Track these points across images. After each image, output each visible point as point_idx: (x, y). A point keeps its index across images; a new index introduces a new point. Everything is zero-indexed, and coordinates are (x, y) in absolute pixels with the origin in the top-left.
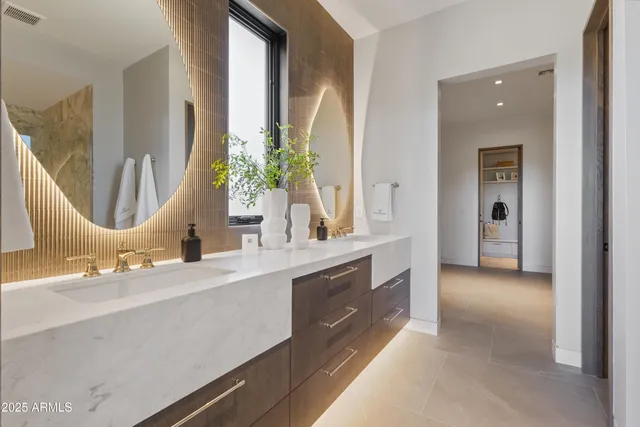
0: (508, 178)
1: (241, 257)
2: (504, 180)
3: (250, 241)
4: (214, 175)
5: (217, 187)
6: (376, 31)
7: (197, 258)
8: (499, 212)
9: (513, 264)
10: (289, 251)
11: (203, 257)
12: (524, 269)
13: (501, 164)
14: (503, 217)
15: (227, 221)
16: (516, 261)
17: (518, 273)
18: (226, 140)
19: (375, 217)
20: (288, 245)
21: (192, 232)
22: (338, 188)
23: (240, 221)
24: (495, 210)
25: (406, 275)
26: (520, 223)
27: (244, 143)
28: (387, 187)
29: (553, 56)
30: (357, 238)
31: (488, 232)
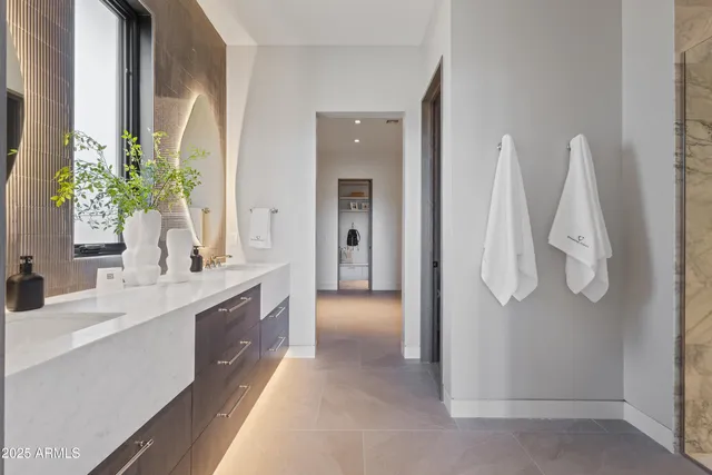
0: (360, 207)
1: (95, 299)
2: (357, 210)
3: (110, 276)
4: (56, 188)
5: (58, 204)
6: (253, 43)
7: (38, 304)
8: (352, 238)
9: (365, 285)
10: (165, 285)
11: (48, 301)
12: (374, 288)
13: (354, 194)
14: (356, 243)
15: (71, 251)
16: (367, 282)
17: (369, 293)
18: (71, 140)
19: (252, 244)
20: (163, 279)
21: (26, 268)
22: (206, 211)
23: (83, 251)
24: (349, 236)
25: (286, 303)
26: (370, 248)
27: (100, 148)
28: (266, 212)
29: (402, 113)
30: (231, 268)
31: (344, 257)
